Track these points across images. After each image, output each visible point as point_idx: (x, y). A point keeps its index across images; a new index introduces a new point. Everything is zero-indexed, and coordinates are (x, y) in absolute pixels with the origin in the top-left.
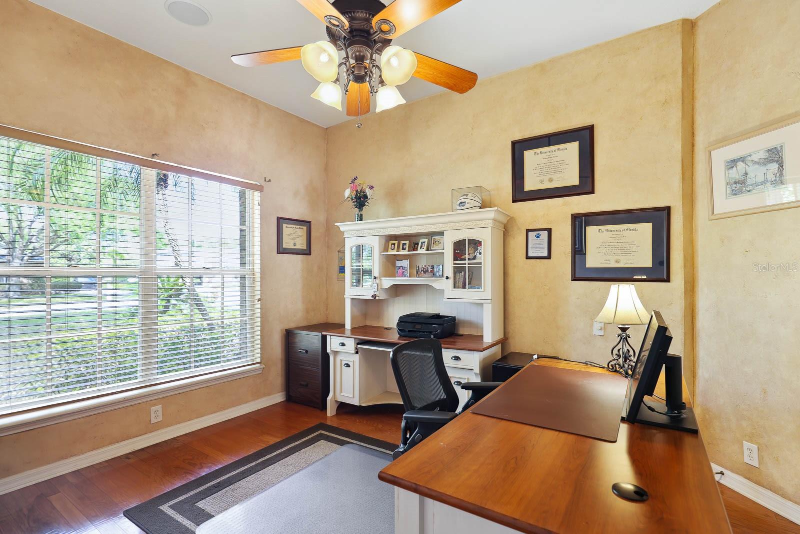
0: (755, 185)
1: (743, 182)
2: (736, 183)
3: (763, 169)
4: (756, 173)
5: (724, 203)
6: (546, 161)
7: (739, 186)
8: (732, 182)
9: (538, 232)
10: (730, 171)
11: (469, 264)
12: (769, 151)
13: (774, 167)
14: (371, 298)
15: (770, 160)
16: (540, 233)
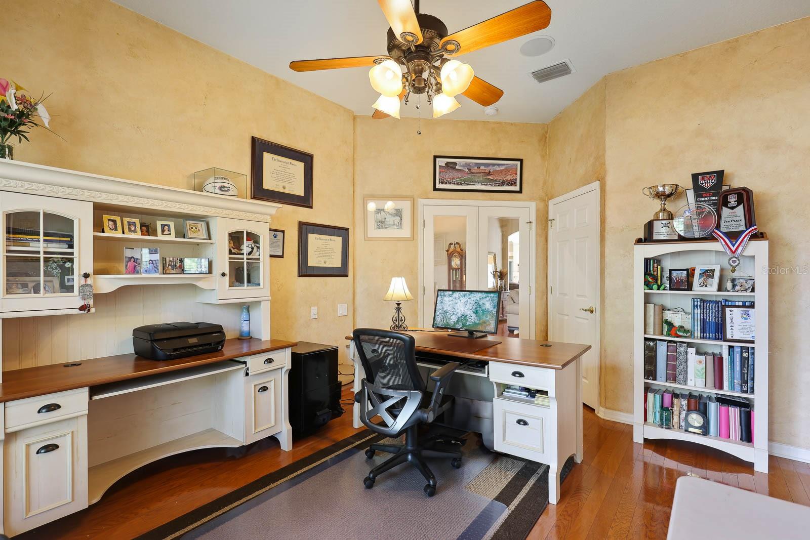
0: (389, 225)
1: (383, 223)
2: (380, 222)
3: (393, 218)
4: (390, 220)
5: (373, 232)
6: (281, 169)
7: (381, 224)
8: (378, 221)
9: (275, 233)
10: (377, 215)
11: (247, 259)
12: (396, 210)
13: (398, 219)
14: (77, 311)
15: (396, 215)
16: (277, 233)
